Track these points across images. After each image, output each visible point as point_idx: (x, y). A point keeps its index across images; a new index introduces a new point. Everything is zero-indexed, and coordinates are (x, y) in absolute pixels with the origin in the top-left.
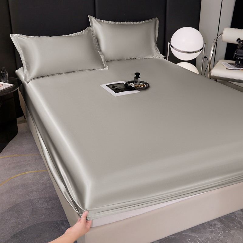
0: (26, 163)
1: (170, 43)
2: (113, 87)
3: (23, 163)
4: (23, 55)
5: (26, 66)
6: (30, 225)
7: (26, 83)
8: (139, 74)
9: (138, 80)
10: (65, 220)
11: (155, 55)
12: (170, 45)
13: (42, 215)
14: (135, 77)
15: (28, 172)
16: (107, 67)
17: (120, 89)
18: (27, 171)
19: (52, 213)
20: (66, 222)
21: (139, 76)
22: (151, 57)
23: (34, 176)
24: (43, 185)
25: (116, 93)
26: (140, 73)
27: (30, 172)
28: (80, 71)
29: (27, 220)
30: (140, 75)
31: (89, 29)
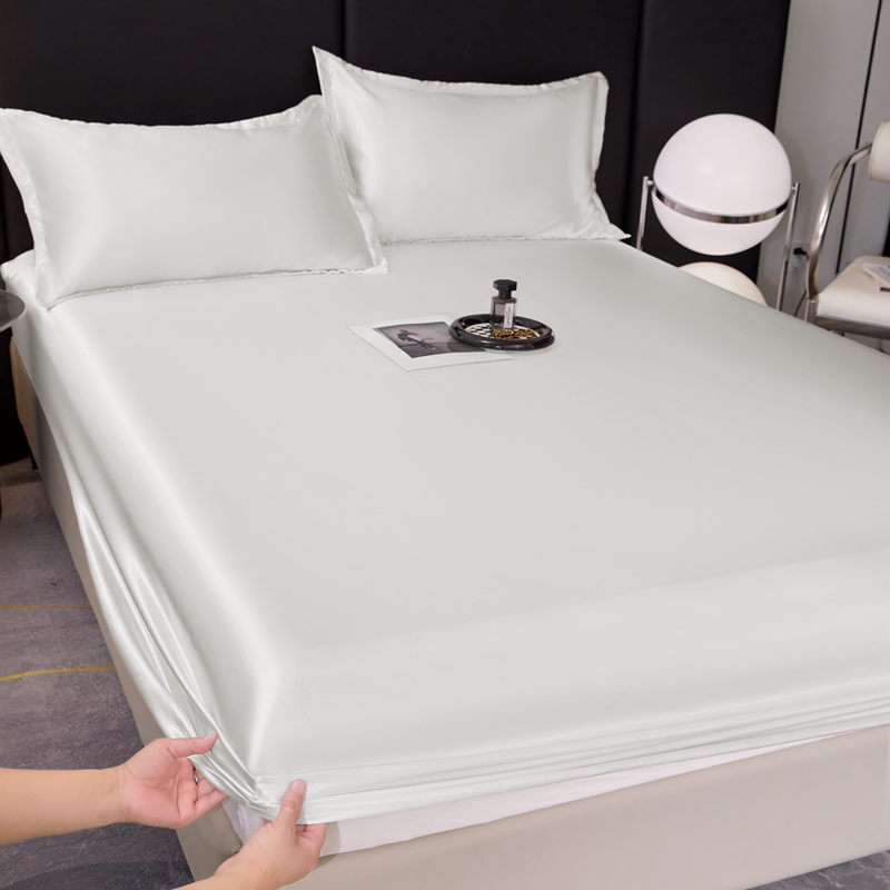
0: (28, 639)
1: (651, 178)
2: (404, 336)
3: (13, 636)
4: (34, 196)
5: (45, 240)
6: (25, 877)
7: (42, 310)
8: (512, 286)
9: (507, 309)
10: (174, 863)
11: (588, 228)
12: (650, 188)
13: (81, 841)
14: (494, 298)
15: (31, 673)
16: (384, 262)
17: (431, 346)
18: (28, 670)
19: (124, 834)
20: (177, 868)
21: (514, 294)
22: (569, 235)
23: (56, 687)
24: (90, 722)
25: (412, 357)
26: (516, 283)
27: (42, 672)
28: (271, 273)
29: (16, 856)
30: (515, 289)
31: (314, 105)
